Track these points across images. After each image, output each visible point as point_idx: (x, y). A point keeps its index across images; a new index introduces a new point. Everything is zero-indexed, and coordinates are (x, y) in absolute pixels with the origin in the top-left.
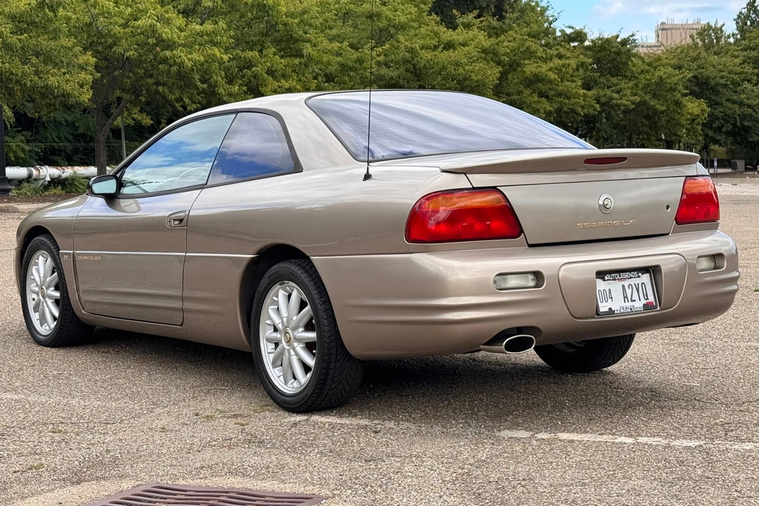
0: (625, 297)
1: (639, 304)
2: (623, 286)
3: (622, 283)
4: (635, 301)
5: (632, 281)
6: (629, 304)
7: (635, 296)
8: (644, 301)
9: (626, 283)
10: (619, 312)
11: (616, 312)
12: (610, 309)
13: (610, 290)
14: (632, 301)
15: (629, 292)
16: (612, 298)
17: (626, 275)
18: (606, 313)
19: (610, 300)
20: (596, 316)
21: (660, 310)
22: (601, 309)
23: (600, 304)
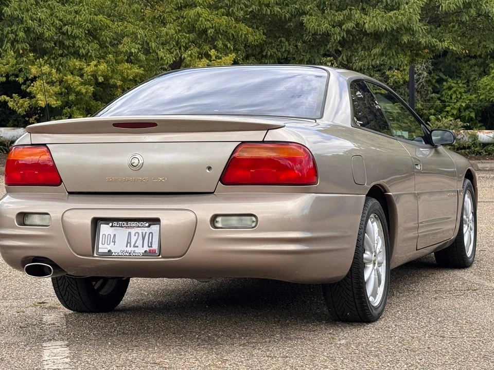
0: (129, 243)
1: (141, 250)
2: (130, 233)
3: (130, 230)
4: (137, 247)
5: (140, 230)
6: (129, 249)
7: (139, 243)
8: (147, 249)
9: (133, 231)
10: (116, 254)
11: (114, 254)
12: (109, 251)
13: (115, 235)
14: (134, 246)
15: (133, 239)
16: (115, 242)
17: (134, 224)
18: (103, 255)
19: (112, 244)
20: (95, 255)
21: (163, 258)
22: (100, 250)
23: (100, 246)
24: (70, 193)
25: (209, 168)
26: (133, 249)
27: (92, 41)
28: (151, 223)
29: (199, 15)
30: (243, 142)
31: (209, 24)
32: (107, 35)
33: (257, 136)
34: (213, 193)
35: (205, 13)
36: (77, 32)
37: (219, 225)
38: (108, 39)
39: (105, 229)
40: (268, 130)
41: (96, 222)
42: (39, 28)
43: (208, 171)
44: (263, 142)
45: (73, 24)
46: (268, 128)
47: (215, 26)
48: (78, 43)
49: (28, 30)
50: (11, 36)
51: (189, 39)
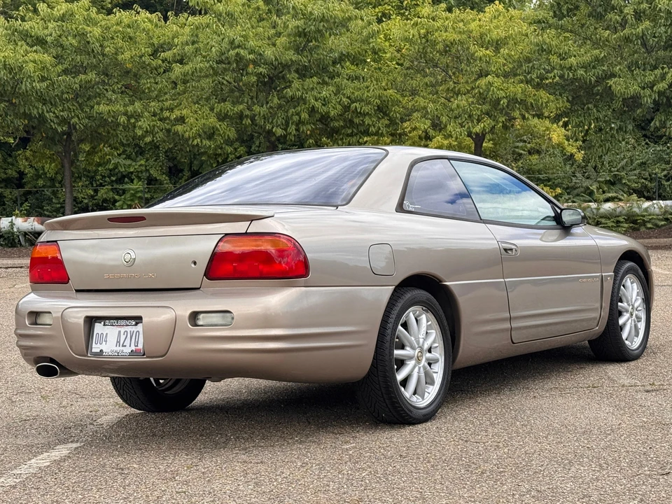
0: (118, 342)
1: (127, 350)
2: (120, 332)
3: (119, 329)
4: (125, 346)
5: (129, 329)
6: (119, 349)
7: (127, 343)
8: (133, 348)
9: (123, 330)
10: (107, 354)
11: (104, 354)
12: (101, 351)
13: (107, 334)
14: (123, 346)
15: (123, 337)
16: (106, 341)
17: (123, 322)
18: (96, 354)
19: (104, 343)
20: (89, 355)
21: (147, 357)
22: (94, 350)
23: (94, 345)
24: (77, 291)
25: (195, 263)
26: (121, 348)
27: (383, 118)
28: (138, 321)
29: (490, 84)
30: (226, 234)
31: (502, 94)
32: (396, 112)
33: (240, 227)
34: (199, 289)
35: (498, 82)
36: (366, 109)
37: (200, 322)
38: (398, 115)
39: (99, 328)
40: (252, 221)
41: (91, 321)
42: (323, 107)
43: (193, 265)
44: (246, 233)
45: (361, 100)
46: (252, 219)
47: (509, 95)
48: (367, 121)
49: (313, 111)
50: (296, 118)
51: (481, 111)
